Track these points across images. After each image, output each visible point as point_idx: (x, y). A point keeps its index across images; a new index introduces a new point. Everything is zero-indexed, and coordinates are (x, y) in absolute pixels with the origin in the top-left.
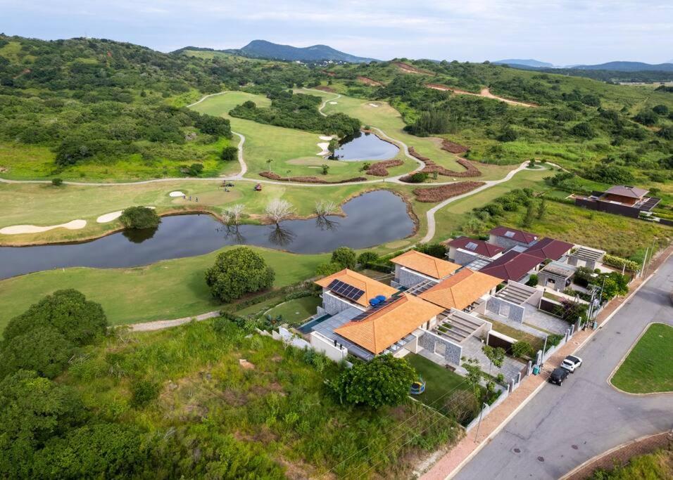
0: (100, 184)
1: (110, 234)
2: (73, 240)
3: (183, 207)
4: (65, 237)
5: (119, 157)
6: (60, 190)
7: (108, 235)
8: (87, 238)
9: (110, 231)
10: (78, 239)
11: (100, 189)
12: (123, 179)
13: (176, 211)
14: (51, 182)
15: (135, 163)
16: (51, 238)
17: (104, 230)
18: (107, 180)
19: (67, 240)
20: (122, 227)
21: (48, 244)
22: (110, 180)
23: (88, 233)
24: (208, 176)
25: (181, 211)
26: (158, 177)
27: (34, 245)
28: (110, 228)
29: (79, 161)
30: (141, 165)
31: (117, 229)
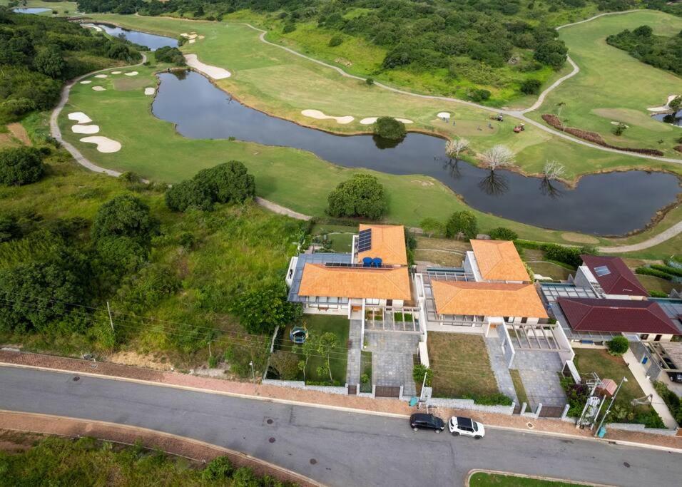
0: (397, 91)
1: (360, 135)
2: (331, 131)
3: (433, 129)
4: (329, 128)
5: (428, 68)
6: (366, 89)
7: (356, 135)
8: (341, 133)
9: (361, 132)
10: (335, 132)
11: (393, 95)
12: (418, 90)
13: (425, 131)
14: (365, 80)
15: (438, 78)
16: (321, 125)
17: (357, 130)
18: (404, 88)
19: (328, 130)
20: (372, 132)
21: (317, 129)
22: (407, 88)
23: (344, 129)
24: (491, 105)
25: (430, 131)
26: (446, 95)
27: (310, 127)
28: (362, 130)
29: (397, 67)
30: (441, 80)
31: (366, 132)
